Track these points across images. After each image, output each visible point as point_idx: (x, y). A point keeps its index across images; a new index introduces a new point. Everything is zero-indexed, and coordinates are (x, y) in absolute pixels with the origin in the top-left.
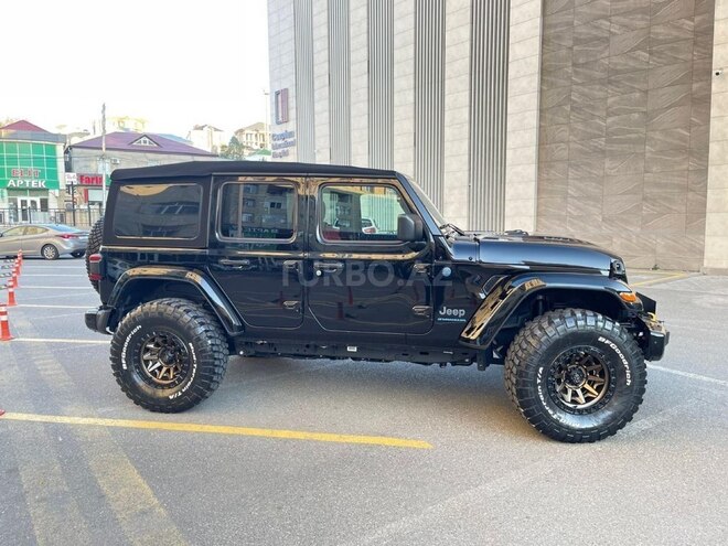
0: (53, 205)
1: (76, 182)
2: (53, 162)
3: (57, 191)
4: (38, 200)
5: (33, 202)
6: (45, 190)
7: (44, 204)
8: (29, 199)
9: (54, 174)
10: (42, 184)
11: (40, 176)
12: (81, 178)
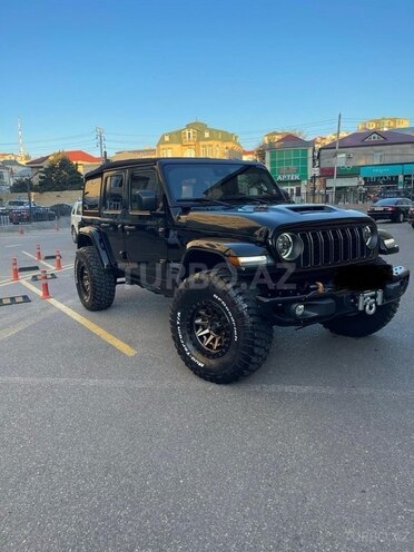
0: (303, 191)
1: (317, 174)
2: (305, 162)
3: (305, 182)
4: (294, 188)
5: (292, 190)
6: (298, 182)
7: (299, 190)
8: (289, 188)
9: (305, 170)
10: (297, 177)
11: (297, 172)
12: (322, 170)
